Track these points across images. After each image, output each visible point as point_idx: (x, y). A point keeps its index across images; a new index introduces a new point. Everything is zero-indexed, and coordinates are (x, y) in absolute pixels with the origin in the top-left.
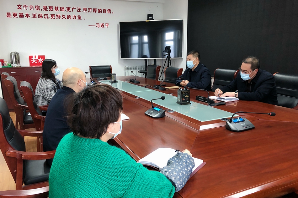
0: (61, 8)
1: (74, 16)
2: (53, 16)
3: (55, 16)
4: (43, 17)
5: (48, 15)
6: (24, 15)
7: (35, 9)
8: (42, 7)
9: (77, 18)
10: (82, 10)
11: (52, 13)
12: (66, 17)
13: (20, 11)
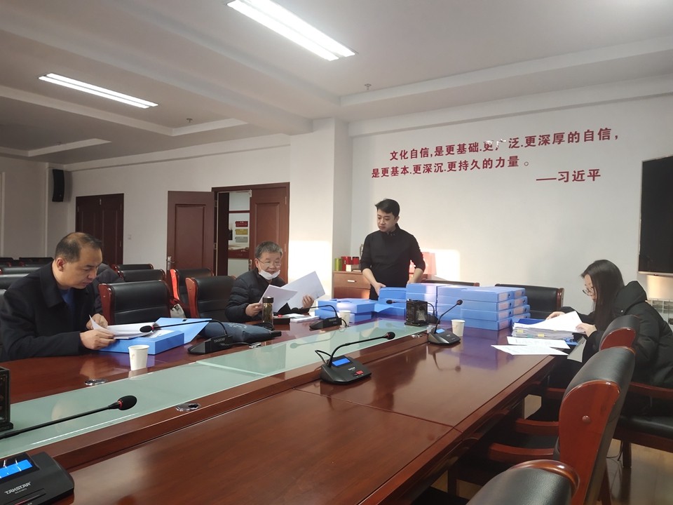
0: (470, 144)
1: (500, 160)
2: (452, 165)
3: (457, 165)
4: (433, 170)
5: (442, 164)
6: (400, 170)
7: (419, 155)
8: (432, 151)
9: (507, 163)
10: (522, 141)
11: (451, 158)
12: (480, 164)
13: (394, 163)
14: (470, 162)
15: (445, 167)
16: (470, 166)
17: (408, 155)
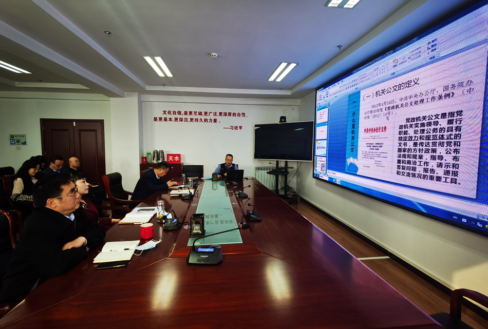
0: (199, 112)
1: (210, 119)
2: (192, 120)
3: (194, 120)
4: (184, 120)
5: (187, 119)
6: (168, 119)
7: (177, 113)
8: (183, 112)
9: (213, 121)
10: (218, 114)
11: (191, 116)
12: (203, 120)
13: (165, 116)
14: (199, 119)
15: (189, 120)
16: (199, 121)
17: (172, 113)
